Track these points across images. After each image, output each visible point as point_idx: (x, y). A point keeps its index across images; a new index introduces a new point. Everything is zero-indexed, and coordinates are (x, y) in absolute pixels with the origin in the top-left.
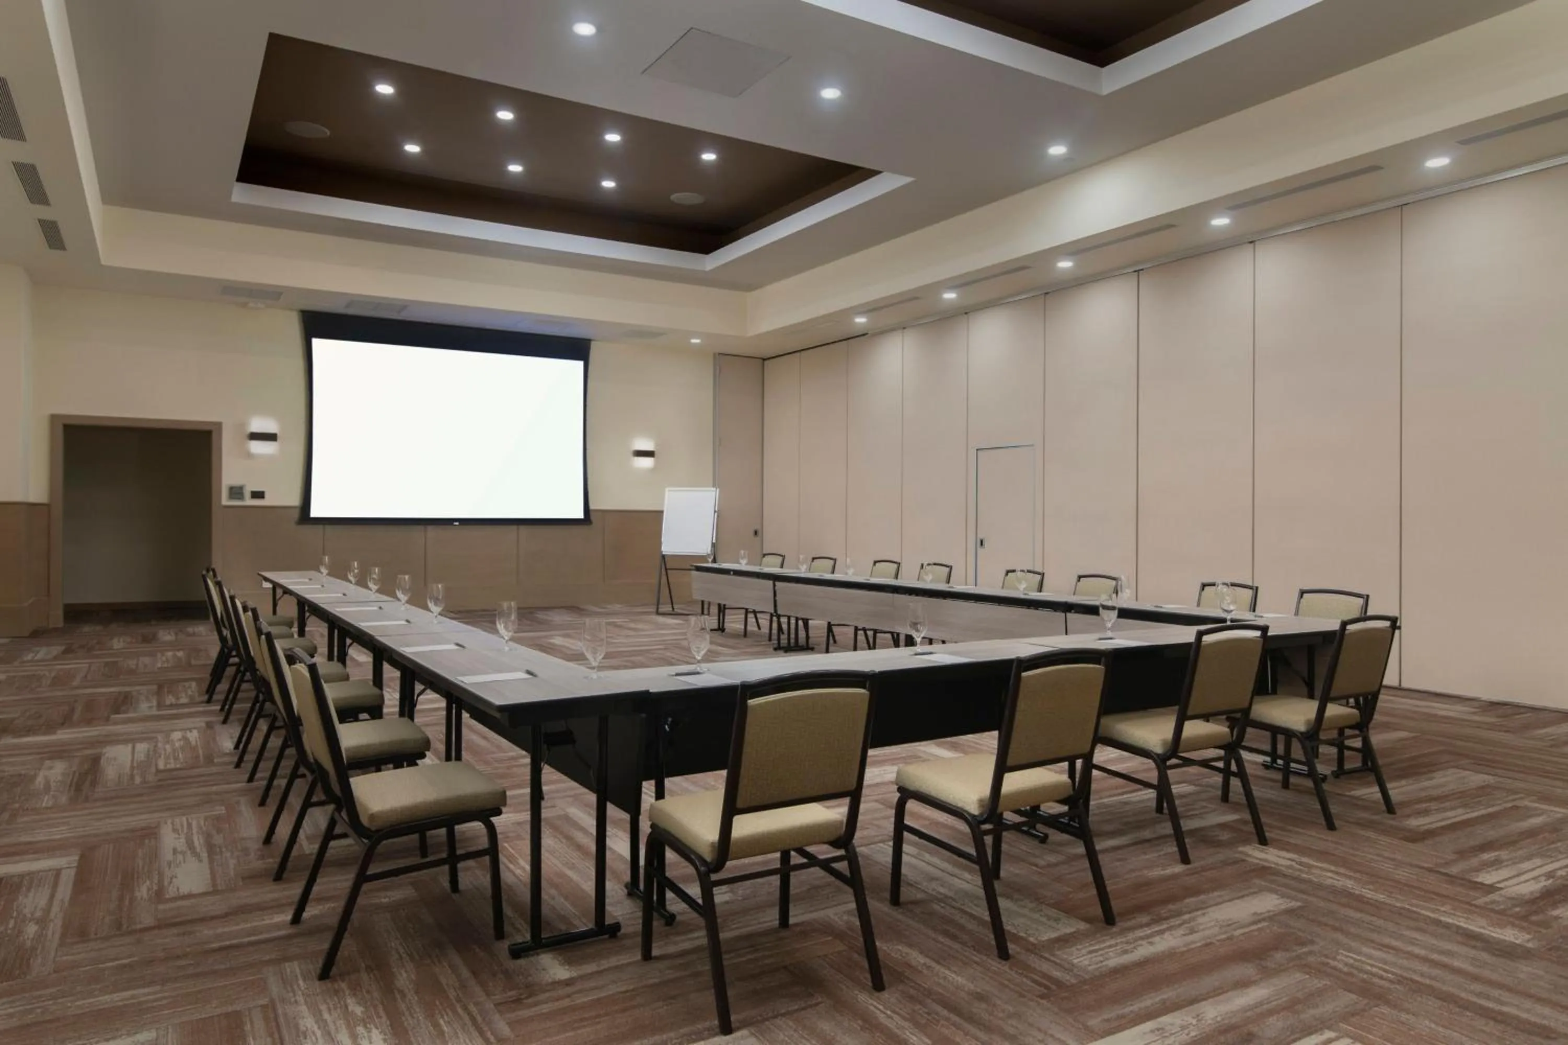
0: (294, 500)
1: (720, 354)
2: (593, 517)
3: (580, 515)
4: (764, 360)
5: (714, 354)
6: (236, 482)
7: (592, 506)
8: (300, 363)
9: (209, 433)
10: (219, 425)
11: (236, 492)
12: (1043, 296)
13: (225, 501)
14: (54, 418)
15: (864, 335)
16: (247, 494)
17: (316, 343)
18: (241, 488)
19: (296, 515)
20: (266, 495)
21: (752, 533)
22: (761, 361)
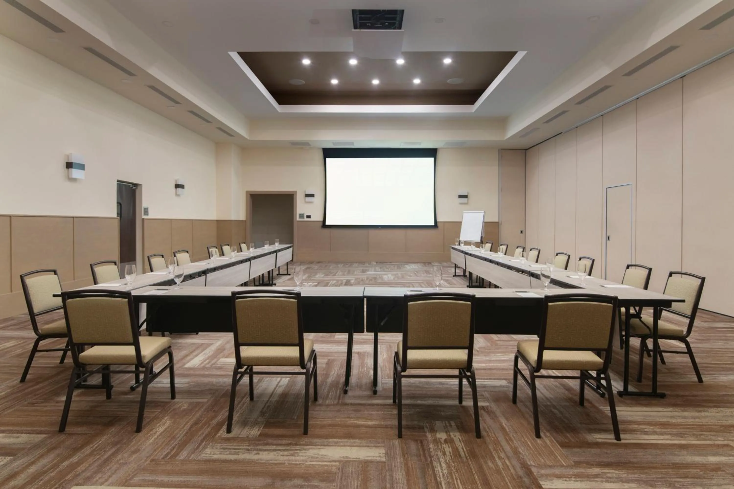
0: (321, 219)
1: (502, 149)
2: (439, 224)
3: (433, 223)
4: (526, 150)
5: (499, 150)
6: (302, 212)
7: (439, 220)
8: (323, 168)
9: (293, 195)
10: (296, 192)
11: (301, 216)
12: (636, 100)
13: (298, 219)
14: (247, 192)
15: (561, 133)
16: (305, 217)
17: (328, 160)
18: (303, 214)
19: (321, 224)
20: (311, 217)
21: (520, 232)
22: (524, 151)
